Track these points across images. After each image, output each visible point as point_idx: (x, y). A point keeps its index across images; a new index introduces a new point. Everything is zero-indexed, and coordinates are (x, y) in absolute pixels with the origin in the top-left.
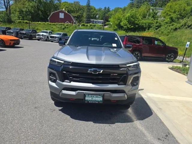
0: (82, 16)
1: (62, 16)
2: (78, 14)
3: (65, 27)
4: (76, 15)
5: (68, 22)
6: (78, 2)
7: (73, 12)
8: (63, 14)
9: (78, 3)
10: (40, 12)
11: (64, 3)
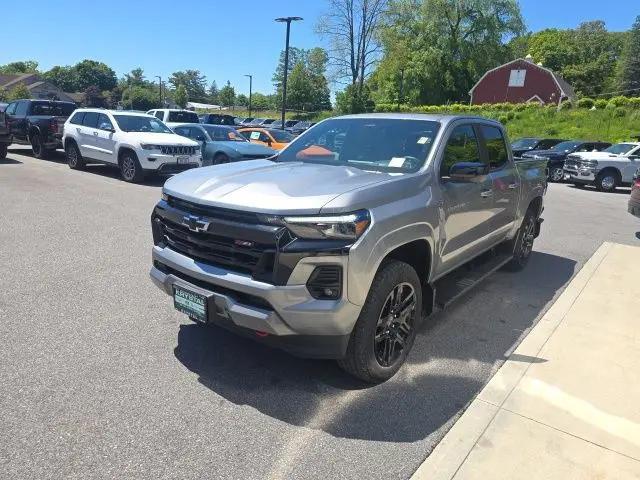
0: (610, 72)
1: (517, 79)
2: (593, 65)
3: (511, 118)
4: (584, 72)
5: (535, 100)
6: (598, 23)
7: (572, 60)
8: (523, 73)
9: (597, 25)
10: (448, 75)
11: (542, 33)
